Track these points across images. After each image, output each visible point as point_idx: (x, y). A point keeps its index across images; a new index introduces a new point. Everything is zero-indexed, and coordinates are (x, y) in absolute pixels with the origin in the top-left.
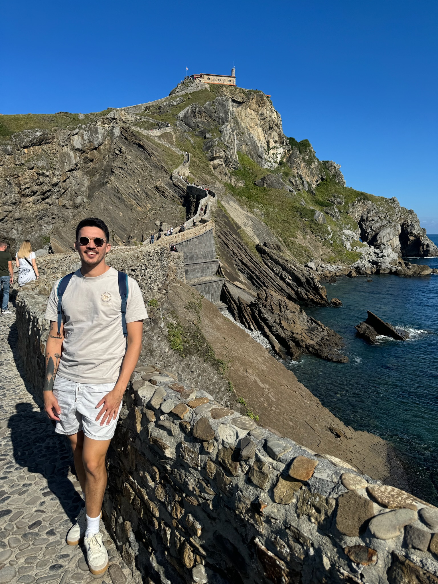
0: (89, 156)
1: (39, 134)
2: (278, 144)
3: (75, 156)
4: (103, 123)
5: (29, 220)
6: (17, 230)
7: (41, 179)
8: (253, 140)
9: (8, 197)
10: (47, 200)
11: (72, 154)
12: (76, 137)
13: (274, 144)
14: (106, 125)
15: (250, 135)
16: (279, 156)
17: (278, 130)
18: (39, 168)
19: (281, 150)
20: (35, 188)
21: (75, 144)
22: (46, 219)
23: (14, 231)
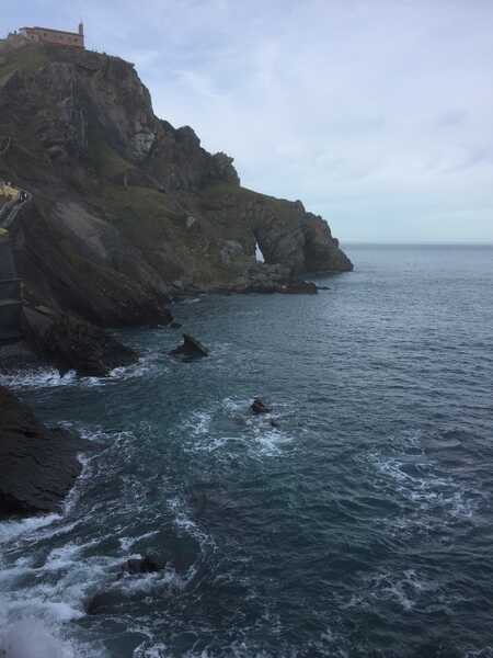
8: (111, 122)
15: (106, 115)
17: (146, 110)
19: (152, 136)
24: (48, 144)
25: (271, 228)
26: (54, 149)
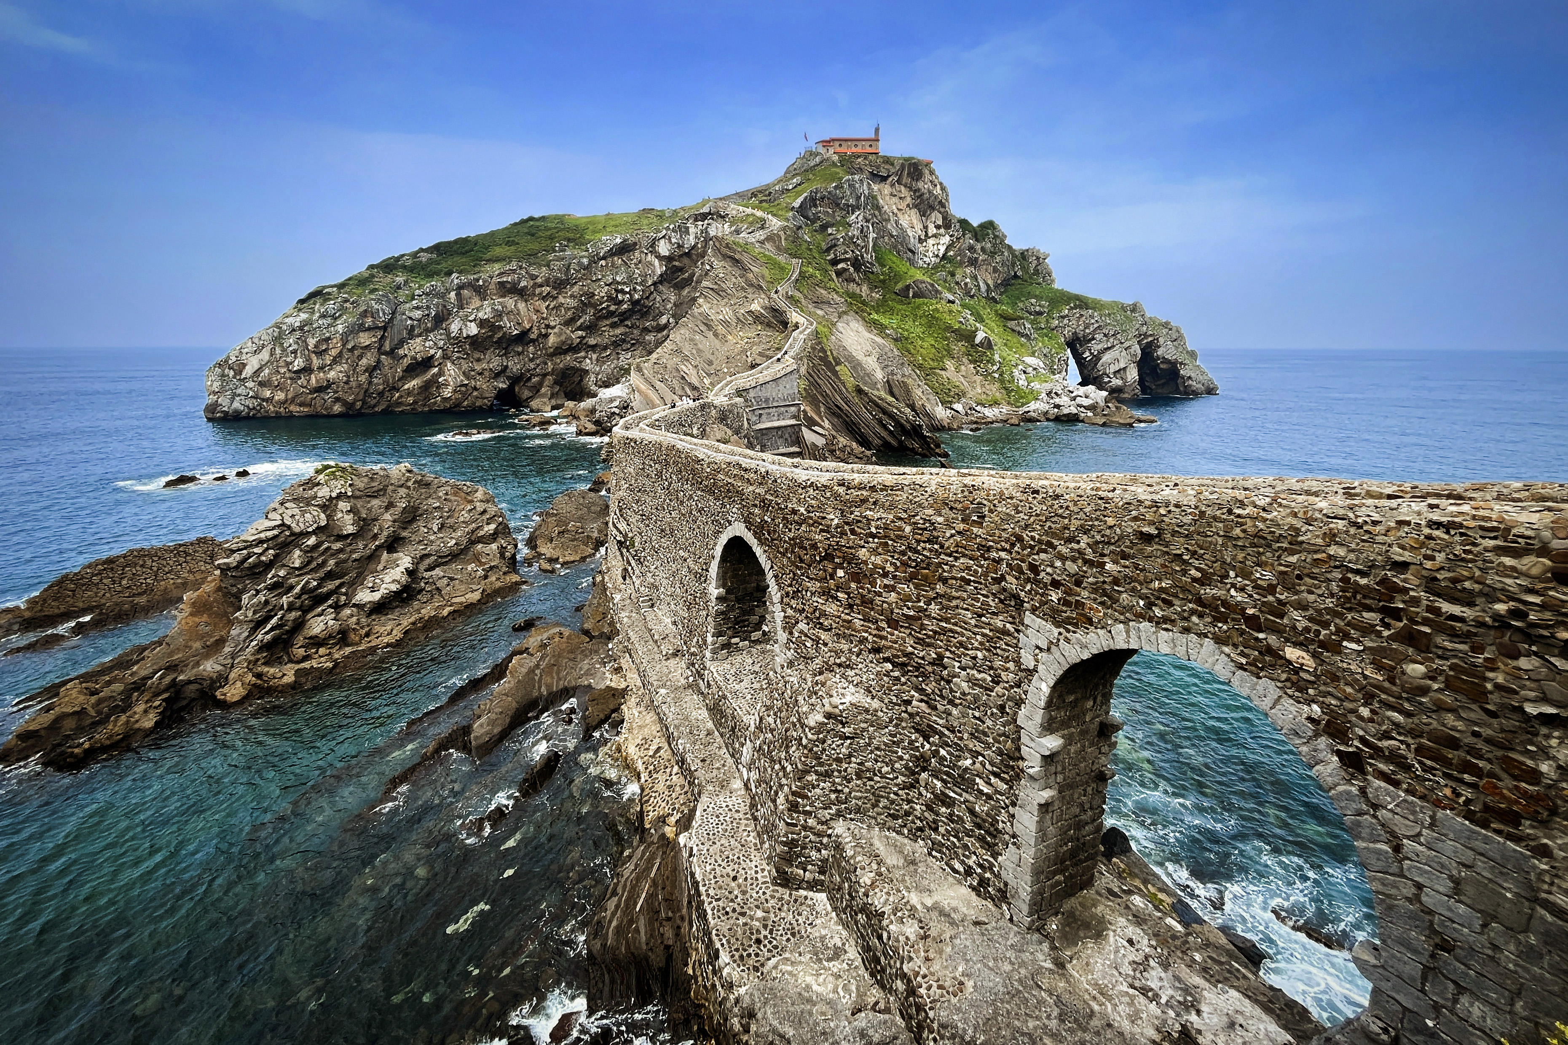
0: (677, 263)
1: (618, 241)
2: (942, 231)
3: (661, 266)
4: (696, 220)
5: (605, 348)
6: (591, 359)
7: (620, 297)
8: (902, 229)
9: (581, 320)
10: (626, 323)
11: (656, 262)
12: (662, 242)
13: (935, 231)
14: (700, 223)
15: (896, 222)
16: (942, 249)
17: (942, 210)
18: (618, 283)
19: (946, 239)
20: (613, 308)
21: (660, 251)
22: (625, 346)
23: (588, 361)
24: (835, 262)
25: (1093, 339)
26: (840, 266)
